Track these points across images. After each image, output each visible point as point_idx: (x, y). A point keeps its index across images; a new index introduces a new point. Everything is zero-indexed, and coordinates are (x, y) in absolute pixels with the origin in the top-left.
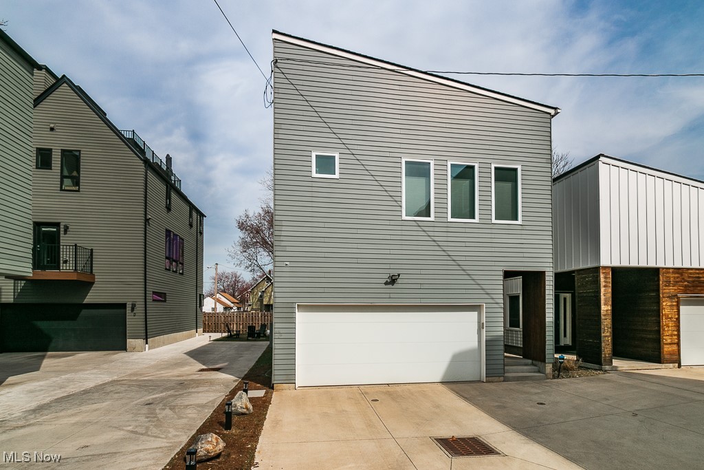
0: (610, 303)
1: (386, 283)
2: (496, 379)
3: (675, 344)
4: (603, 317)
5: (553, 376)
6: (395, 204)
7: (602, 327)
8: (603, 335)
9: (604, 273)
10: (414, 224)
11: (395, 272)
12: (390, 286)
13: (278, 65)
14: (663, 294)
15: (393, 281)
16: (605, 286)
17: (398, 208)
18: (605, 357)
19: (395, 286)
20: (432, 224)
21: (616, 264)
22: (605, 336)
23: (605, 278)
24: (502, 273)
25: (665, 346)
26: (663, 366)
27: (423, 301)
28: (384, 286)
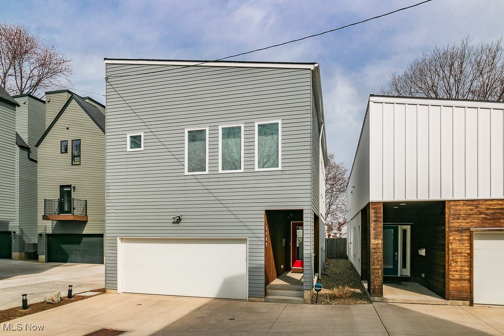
0: (381, 237)
1: (174, 223)
2: (258, 299)
3: (465, 280)
4: (372, 251)
5: (312, 300)
6: (179, 164)
7: (372, 260)
8: (372, 267)
9: (374, 208)
10: (192, 177)
11: (179, 214)
12: (176, 225)
13: (109, 80)
14: (449, 227)
15: (178, 220)
16: (375, 221)
17: (182, 167)
18: (375, 288)
19: (180, 224)
20: (207, 176)
21: (388, 198)
22: (375, 269)
23: (376, 213)
24: (264, 212)
25: (451, 282)
26: (449, 302)
27: (199, 235)
28: (172, 225)
